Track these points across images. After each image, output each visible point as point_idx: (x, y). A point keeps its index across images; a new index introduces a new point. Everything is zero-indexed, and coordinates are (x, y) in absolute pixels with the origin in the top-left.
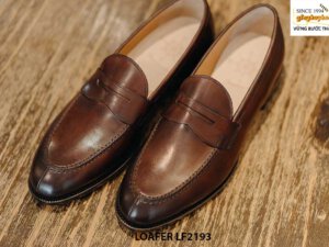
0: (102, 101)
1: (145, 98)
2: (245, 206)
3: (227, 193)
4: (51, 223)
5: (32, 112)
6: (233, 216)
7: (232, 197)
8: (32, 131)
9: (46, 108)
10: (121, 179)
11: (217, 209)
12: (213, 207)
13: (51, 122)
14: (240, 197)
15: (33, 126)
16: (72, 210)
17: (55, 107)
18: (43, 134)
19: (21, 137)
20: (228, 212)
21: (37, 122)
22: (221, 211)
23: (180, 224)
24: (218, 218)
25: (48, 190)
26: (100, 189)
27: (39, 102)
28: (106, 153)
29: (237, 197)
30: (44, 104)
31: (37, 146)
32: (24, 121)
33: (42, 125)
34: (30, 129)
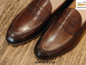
0: (35, 11)
1: (50, 13)
2: (79, 57)
3: (74, 51)
4: (12, 51)
5: (11, 9)
6: (75, 60)
7: (76, 53)
8: (11, 16)
9: (16, 8)
10: (38, 39)
11: (69, 56)
12: (68, 55)
13: (18, 14)
14: (79, 53)
15: (11, 14)
16: (20, 47)
17: (20, 9)
18: (14, 18)
19: (6, 18)
20: (73, 58)
21: (13, 13)
22: (71, 57)
23: (56, 59)
24: (69, 59)
25: (12, 40)
26: (30, 41)
27: (14, 6)
28: (34, 30)
29: (77, 53)
30: (16, 7)
31: (11, 22)
32: (8, 12)
33: (14, 14)
34: (10, 15)
